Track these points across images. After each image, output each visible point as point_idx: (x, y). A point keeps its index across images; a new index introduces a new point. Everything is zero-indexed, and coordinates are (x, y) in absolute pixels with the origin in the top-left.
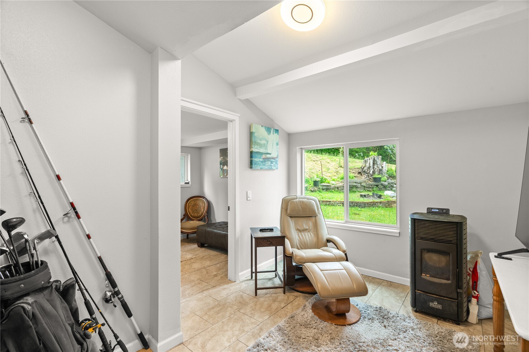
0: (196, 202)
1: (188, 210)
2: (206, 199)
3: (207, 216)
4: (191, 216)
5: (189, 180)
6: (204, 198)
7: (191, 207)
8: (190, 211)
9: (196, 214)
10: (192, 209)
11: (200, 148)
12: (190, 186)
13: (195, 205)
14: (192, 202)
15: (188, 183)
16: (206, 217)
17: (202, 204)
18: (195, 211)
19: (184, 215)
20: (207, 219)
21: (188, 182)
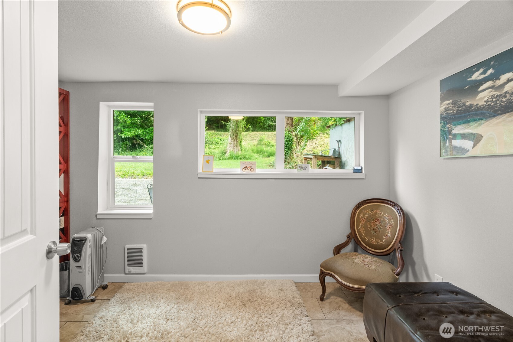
0: (376, 213)
1: (358, 226)
2: (401, 210)
3: (401, 250)
4: (364, 241)
5: (362, 164)
6: (395, 205)
7: (364, 221)
8: (361, 229)
9: (373, 239)
10: (365, 227)
11: (387, 97)
12: (363, 177)
13: (373, 218)
14: (366, 211)
15: (360, 171)
16: (398, 255)
17: (389, 220)
18: (373, 232)
19: (349, 237)
20: (400, 261)
21: (359, 168)
